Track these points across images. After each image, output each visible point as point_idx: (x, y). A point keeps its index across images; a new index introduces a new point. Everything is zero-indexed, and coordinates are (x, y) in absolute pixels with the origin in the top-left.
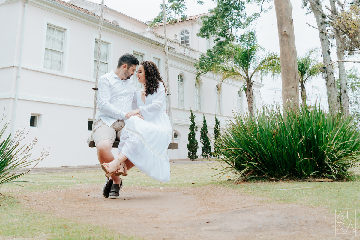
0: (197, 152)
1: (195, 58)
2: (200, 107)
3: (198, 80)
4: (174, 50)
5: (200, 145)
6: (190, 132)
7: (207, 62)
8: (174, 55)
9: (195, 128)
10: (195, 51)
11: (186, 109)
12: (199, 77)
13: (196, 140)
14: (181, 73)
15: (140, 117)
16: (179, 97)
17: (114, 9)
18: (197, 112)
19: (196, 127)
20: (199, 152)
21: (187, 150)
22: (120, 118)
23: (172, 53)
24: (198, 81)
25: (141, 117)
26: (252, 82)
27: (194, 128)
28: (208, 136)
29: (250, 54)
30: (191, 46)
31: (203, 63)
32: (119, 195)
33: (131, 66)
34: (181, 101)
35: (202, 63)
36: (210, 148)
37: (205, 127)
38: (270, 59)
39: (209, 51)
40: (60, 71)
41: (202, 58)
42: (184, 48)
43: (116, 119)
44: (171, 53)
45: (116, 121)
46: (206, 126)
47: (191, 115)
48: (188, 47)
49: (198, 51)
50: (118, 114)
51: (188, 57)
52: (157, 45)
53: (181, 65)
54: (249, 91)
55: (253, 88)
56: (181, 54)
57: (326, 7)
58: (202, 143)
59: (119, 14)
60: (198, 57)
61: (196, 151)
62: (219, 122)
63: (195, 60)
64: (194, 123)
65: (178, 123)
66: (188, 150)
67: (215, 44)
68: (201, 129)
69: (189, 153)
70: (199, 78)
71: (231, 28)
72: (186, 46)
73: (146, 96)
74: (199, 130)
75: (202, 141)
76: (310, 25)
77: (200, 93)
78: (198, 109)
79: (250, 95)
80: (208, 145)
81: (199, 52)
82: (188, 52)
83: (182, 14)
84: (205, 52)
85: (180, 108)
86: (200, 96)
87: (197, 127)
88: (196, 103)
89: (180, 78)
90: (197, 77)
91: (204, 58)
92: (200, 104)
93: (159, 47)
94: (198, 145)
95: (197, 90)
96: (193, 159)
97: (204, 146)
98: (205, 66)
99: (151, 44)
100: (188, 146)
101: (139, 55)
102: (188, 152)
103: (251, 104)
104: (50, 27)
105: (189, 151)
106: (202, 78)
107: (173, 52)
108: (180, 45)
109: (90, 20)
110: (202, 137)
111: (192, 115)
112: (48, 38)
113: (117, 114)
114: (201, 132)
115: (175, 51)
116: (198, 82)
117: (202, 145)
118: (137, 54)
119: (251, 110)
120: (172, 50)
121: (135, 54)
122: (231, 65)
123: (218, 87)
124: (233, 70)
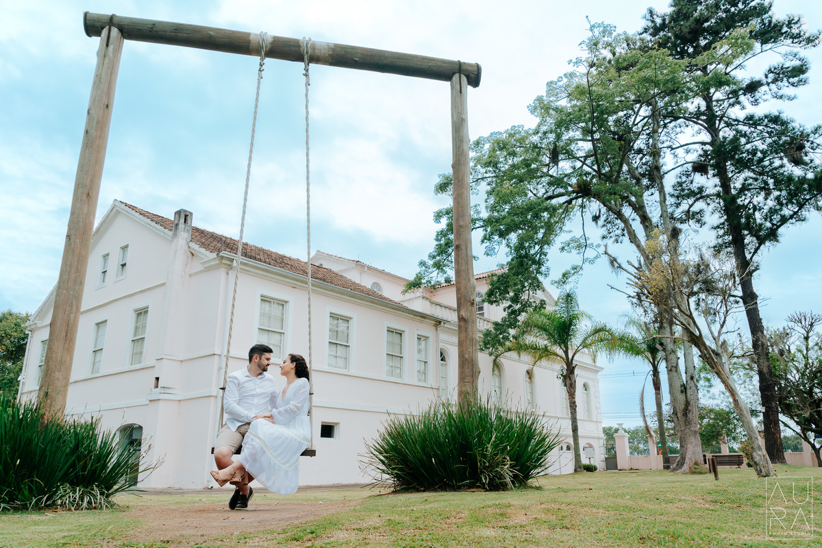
2: (501, 402)
3: (497, 364)
12: (497, 361)
15: (268, 420)
17: (373, 266)
25: (270, 420)
26: (574, 365)
29: (571, 324)
30: (486, 315)
32: (246, 507)
38: (597, 331)
45: (241, 424)
48: (481, 317)
52: (422, 317)
54: (569, 379)
55: (576, 373)
57: (628, 262)
59: (381, 272)
67: (506, 313)
71: (528, 290)
72: (478, 316)
76: (612, 288)
77: (500, 382)
79: (571, 385)
82: (481, 324)
83: (445, 275)
90: (495, 360)
92: (500, 398)
93: (426, 320)
99: (413, 316)
101: (396, 333)
103: (574, 398)
104: (265, 300)
106: (503, 360)
109: (321, 288)
112: (262, 315)
116: (498, 366)
118: (393, 332)
119: (573, 406)
120: (444, 323)
121: (390, 331)
122: (542, 341)
123: (529, 374)
124: (546, 349)
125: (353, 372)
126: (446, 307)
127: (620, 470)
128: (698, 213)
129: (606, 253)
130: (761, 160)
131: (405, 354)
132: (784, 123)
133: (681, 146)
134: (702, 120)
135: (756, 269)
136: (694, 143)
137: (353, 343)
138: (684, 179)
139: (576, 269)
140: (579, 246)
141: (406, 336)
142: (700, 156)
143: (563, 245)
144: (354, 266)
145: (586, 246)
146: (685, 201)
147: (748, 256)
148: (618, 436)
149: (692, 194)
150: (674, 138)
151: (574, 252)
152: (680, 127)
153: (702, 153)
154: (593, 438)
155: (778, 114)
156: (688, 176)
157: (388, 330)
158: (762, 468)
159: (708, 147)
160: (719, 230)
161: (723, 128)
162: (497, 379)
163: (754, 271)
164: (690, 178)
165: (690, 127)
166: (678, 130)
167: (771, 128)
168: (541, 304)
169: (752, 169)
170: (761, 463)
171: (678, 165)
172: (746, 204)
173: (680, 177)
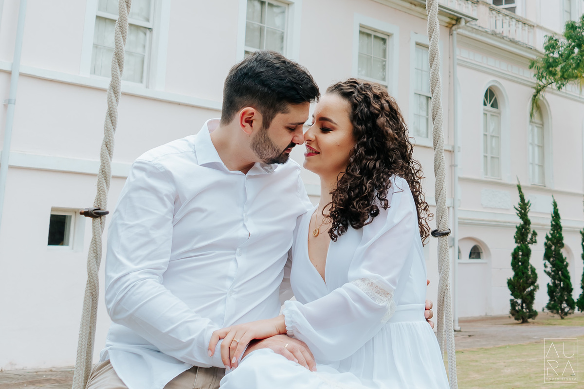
0: (535, 301)
1: (531, 44)
2: (543, 174)
3: (539, 102)
4: (474, 23)
5: (544, 281)
6: (515, 245)
7: (565, 56)
8: (474, 35)
9: (530, 236)
10: (532, 26)
11: (506, 179)
12: (540, 96)
13: (532, 267)
14: (492, 86)
15: (292, 355)
16: (486, 150)
18: (534, 188)
19: (534, 232)
20: (541, 299)
21: (507, 295)
22: (202, 361)
23: (469, 31)
24: (537, 106)
25: (299, 354)
27: (527, 236)
28: (564, 255)
30: (519, 12)
31: (555, 59)
33: (276, 111)
34: (492, 159)
35: (551, 60)
36: (568, 289)
37: (558, 233)
39: (571, 27)
40: (141, 82)
41: (552, 45)
42: (500, 17)
43: (182, 363)
44: (466, 30)
45: (179, 370)
46: (560, 228)
47: (519, 200)
48: (512, 15)
49: (538, 26)
50: (192, 341)
51: (512, 41)
53: (492, 63)
56: (494, 34)
58: (549, 274)
60: (539, 42)
61: (533, 298)
63: (529, 50)
64: (527, 222)
65: (483, 220)
66: (512, 295)
68: (547, 238)
69: (513, 304)
70: (541, 98)
72: (507, 12)
73: (333, 237)
74: (541, 240)
75: (549, 269)
77: (542, 137)
78: (537, 181)
80: (564, 281)
81: (541, 28)
82: (513, 27)
84: (559, 29)
85: (490, 178)
86: (542, 147)
87: (535, 234)
88: (532, 164)
89: (491, 97)
90: (535, 96)
91: (557, 44)
92: (542, 166)
94: (538, 282)
95: (536, 129)
96: (523, 319)
97: (554, 283)
98: (558, 69)
99: (408, 5)
100: (510, 283)
101: (375, 37)
102: (511, 300)
105: (512, 298)
106: (550, 97)
107: (470, 29)
108: (491, 9)
110: (547, 256)
111: (522, 199)
113: (185, 339)
114: (546, 244)
115: (476, 25)
117: (549, 280)
118: (369, 35)
120: (466, 22)
121: (365, 33)
141: (394, 44)
157: (360, 32)
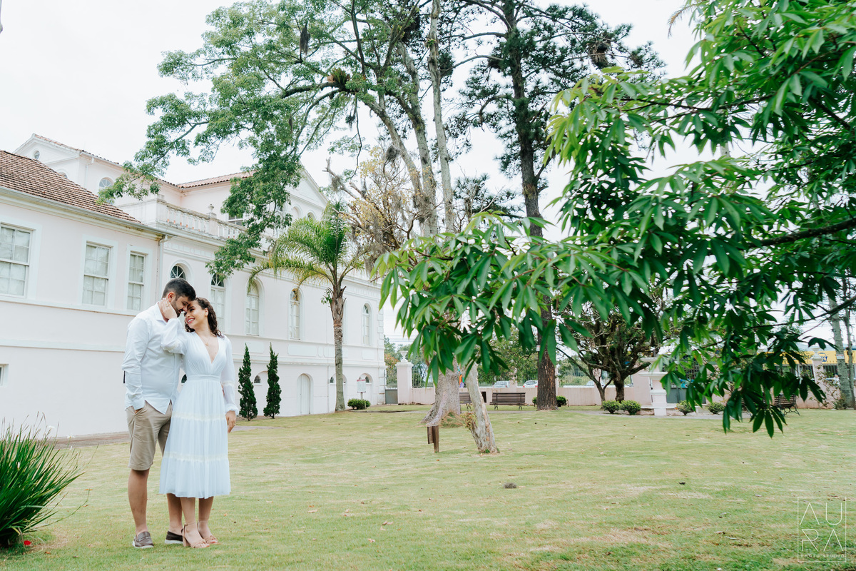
2: (257, 328)
3: (254, 282)
12: (255, 278)
17: (103, 158)
18: (249, 337)
26: (343, 288)
28: (251, 381)
29: (340, 240)
37: (247, 366)
38: (368, 249)
46: (249, 363)
52: (138, 229)
54: (337, 303)
55: (344, 296)
59: (114, 165)
62: (276, 357)
79: (337, 310)
80: (250, 396)
86: (257, 310)
90: (252, 278)
93: (143, 233)
97: (244, 399)
99: (124, 229)
103: (339, 326)
106: (263, 278)
116: (256, 285)
118: (95, 247)
119: (339, 335)
120: (170, 237)
121: (91, 246)
122: (306, 258)
123: (296, 294)
124: (311, 268)
125: (31, 298)
126: (189, 214)
127: (400, 404)
128: (492, 116)
129: (328, 170)
130: (561, 59)
131: (112, 275)
132: (590, 19)
133: (474, 36)
134: (498, 6)
135: (544, 187)
136: (488, 34)
137: (33, 261)
138: (479, 74)
139: (348, 174)
140: (353, 148)
141: (115, 253)
142: (496, 49)
143: (332, 145)
144: (77, 156)
145: (360, 148)
146: (478, 102)
147: (536, 172)
148: (400, 366)
149: (485, 93)
150: (466, 25)
151: (347, 153)
152: (473, 13)
153: (498, 45)
154: (372, 367)
155: (582, 7)
156: (484, 71)
157: (87, 245)
158: (482, 442)
159: (503, 40)
160: (506, 139)
161: (521, 18)
162: (254, 301)
163: (541, 189)
164: (486, 74)
165: (483, 14)
166: (471, 16)
167: (576, 22)
168: (287, 219)
169: (552, 70)
170: (482, 436)
171: (468, 58)
172: (538, 110)
173: (475, 72)
